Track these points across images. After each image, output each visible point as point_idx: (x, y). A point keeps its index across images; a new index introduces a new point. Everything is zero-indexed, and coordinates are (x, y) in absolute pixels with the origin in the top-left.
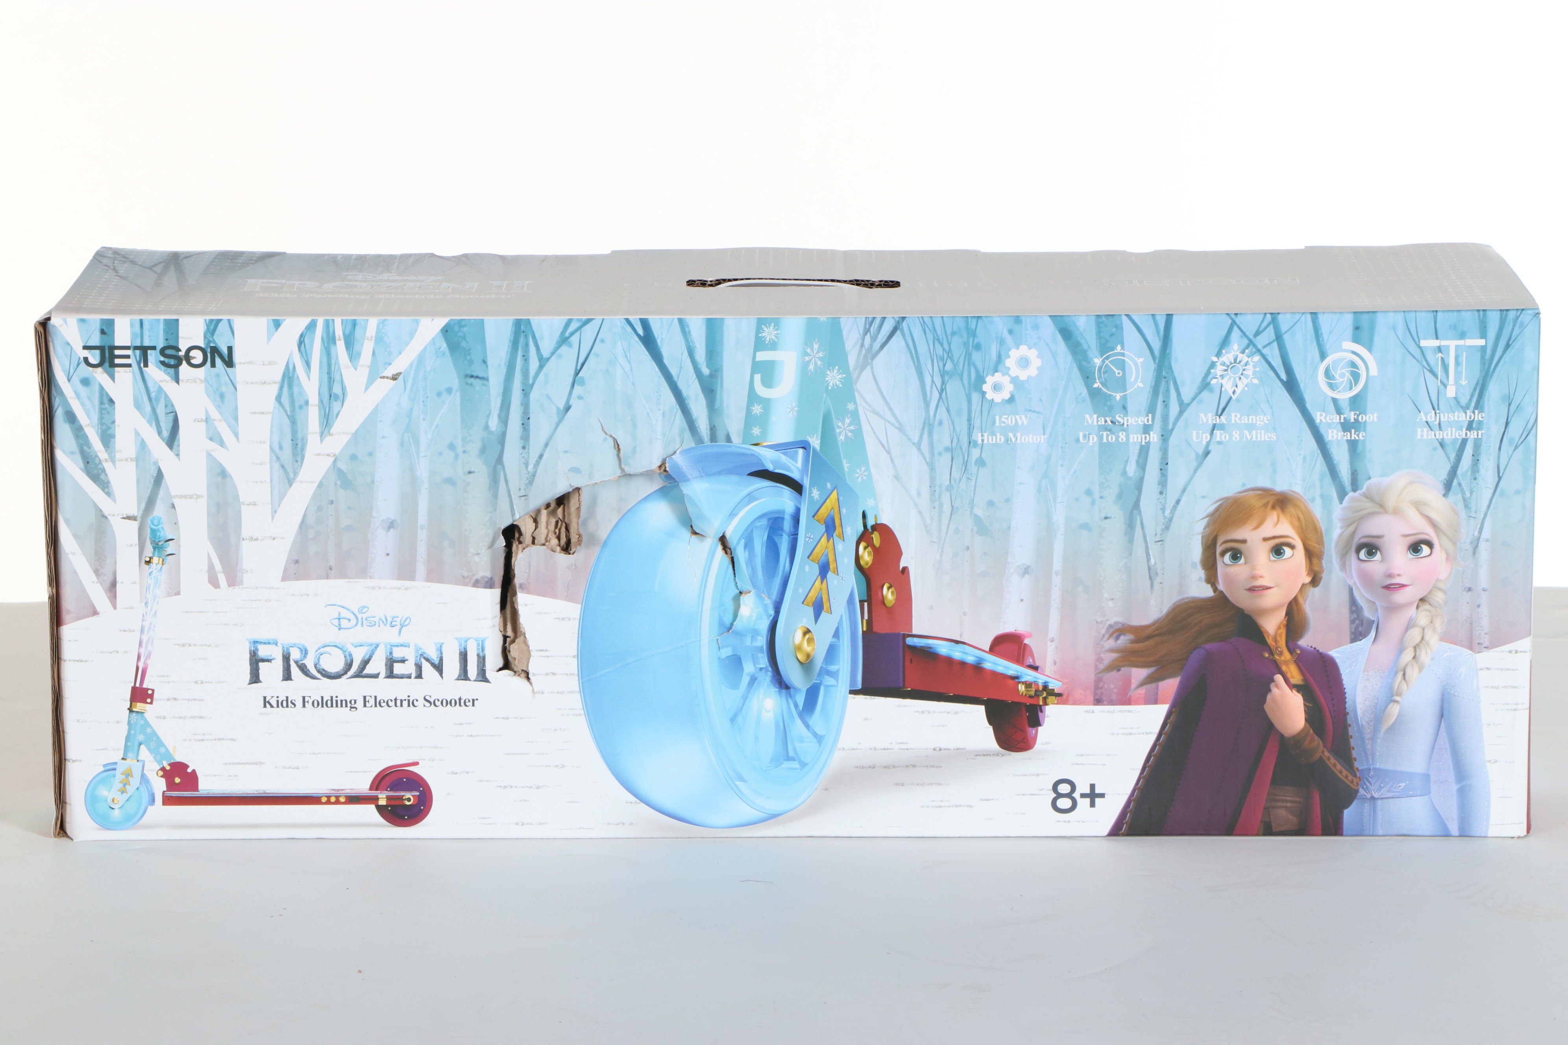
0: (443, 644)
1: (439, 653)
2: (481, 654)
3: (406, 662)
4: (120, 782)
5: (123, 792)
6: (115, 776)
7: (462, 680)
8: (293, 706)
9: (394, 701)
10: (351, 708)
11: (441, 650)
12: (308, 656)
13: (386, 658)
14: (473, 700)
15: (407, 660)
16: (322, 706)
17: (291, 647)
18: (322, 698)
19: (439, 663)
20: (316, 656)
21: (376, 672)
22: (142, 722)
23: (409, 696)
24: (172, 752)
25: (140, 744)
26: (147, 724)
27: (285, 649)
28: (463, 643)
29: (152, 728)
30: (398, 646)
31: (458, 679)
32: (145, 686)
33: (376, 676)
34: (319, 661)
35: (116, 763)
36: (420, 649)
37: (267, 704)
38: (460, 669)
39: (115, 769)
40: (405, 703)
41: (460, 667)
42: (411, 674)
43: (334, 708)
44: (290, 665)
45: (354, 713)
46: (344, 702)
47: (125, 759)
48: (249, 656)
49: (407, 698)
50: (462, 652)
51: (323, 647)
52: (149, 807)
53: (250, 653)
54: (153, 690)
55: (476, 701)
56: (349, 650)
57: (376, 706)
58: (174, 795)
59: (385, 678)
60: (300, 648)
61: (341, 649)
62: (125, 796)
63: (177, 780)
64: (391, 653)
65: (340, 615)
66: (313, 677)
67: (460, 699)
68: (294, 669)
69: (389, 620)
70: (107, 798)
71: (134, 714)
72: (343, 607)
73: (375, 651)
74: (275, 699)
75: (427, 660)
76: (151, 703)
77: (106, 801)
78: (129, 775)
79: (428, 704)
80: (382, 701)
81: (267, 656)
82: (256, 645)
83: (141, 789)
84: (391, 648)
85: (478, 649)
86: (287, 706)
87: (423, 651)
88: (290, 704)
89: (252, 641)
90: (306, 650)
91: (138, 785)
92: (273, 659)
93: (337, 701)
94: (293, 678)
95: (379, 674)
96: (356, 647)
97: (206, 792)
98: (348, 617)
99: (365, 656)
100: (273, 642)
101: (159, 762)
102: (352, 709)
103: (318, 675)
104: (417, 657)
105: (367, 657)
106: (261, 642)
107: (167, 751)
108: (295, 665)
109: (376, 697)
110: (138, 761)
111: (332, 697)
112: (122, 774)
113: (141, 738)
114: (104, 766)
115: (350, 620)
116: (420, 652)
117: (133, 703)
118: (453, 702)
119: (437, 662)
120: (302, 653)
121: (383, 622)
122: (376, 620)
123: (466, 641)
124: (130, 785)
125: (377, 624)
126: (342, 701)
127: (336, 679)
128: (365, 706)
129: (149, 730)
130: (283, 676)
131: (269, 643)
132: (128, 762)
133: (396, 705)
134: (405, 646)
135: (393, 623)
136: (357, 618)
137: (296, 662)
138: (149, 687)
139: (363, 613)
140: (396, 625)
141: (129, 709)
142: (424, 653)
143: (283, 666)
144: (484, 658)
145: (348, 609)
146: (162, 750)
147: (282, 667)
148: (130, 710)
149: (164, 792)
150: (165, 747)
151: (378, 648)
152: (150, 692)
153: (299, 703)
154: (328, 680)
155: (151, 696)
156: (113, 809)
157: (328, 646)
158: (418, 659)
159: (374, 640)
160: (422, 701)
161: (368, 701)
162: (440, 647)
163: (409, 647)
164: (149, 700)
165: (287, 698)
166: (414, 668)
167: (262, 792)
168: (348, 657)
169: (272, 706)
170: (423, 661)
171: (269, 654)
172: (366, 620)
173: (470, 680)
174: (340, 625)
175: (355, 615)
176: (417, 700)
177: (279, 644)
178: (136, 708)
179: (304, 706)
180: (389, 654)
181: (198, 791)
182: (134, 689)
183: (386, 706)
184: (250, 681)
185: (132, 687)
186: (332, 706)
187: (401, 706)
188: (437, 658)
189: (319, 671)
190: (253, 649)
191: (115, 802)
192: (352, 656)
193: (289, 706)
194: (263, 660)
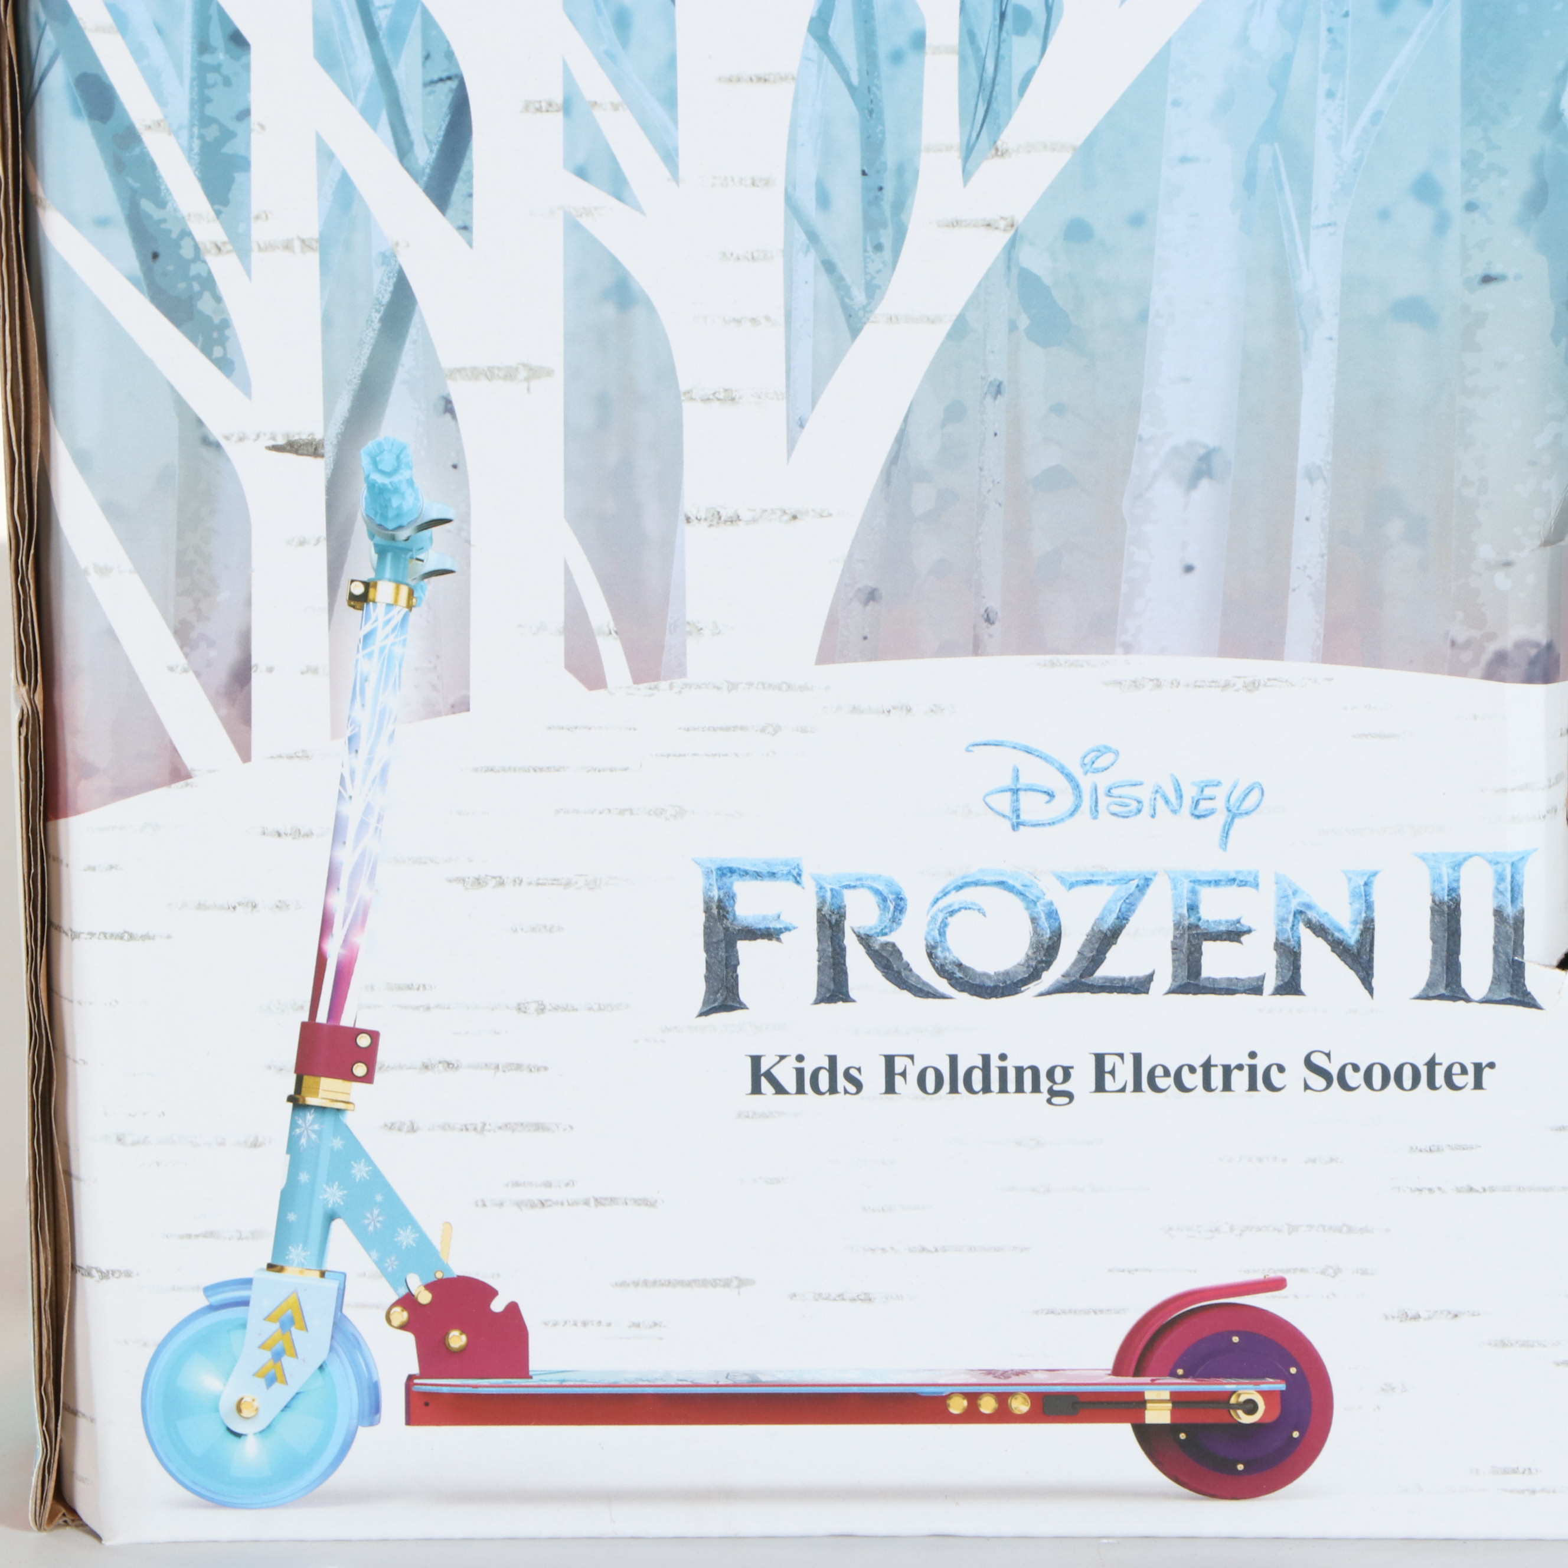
0: (1375, 874)
1: (1360, 905)
2: (1509, 911)
3: (1243, 939)
4: (262, 1346)
5: (271, 1381)
6: (244, 1326)
7: (1441, 997)
8: (852, 1089)
9: (1200, 1071)
10: (1052, 1093)
11: (1367, 894)
12: (907, 919)
13: (1177, 926)
14: (1479, 1068)
15: (1249, 931)
16: (954, 1090)
17: (848, 887)
18: (953, 1060)
19: (1361, 943)
20: (934, 918)
21: (1142, 972)
22: (338, 1143)
23: (1253, 1055)
24: (438, 1247)
25: (331, 1217)
26: (355, 1150)
27: (829, 895)
28: (1445, 871)
29: (370, 1162)
30: (1217, 883)
31: (1424, 996)
32: (346, 1020)
33: (1140, 986)
34: (942, 933)
35: (247, 1282)
36: (1295, 893)
37: (764, 1080)
38: (1433, 962)
39: (245, 1303)
40: (1240, 1079)
41: (1435, 952)
42: (1262, 978)
43: (994, 1097)
44: (843, 949)
45: (1061, 1111)
46: (1028, 1076)
47: (281, 1269)
48: (702, 917)
49: (1247, 1061)
50: (1442, 903)
51: (959, 888)
52: (361, 1429)
53: (707, 910)
54: (374, 1036)
55: (1487, 1073)
56: (1048, 898)
57: (1138, 1088)
58: (445, 1390)
59: (1172, 991)
60: (877, 892)
61: (1020, 894)
62: (281, 1393)
63: (457, 1339)
64: (1193, 908)
65: (1017, 778)
66: (923, 992)
67: (1432, 1064)
68: (857, 961)
69: (1190, 793)
70: (217, 1398)
71: (310, 1116)
72: (1029, 751)
73: (1138, 899)
74: (791, 1063)
75: (1320, 930)
76: (368, 1078)
77: (217, 1410)
78: (292, 1321)
79: (1318, 1082)
80: (1159, 1071)
81: (764, 918)
82: (725, 880)
83: (333, 1369)
84: (1194, 892)
85: (1499, 892)
86: (833, 1089)
87: (1306, 900)
88: (841, 1082)
89: (713, 867)
90: (899, 899)
91: (322, 1355)
92: (787, 929)
93: (1003, 1071)
94: (852, 994)
95: (1150, 978)
96: (1072, 886)
97: (553, 1380)
98: (1048, 785)
99: (1101, 919)
100: (786, 870)
101: (395, 1279)
102: (1055, 1100)
103: (941, 985)
104: (1283, 920)
105: (1110, 920)
106: (746, 873)
107: (423, 1239)
108: (861, 950)
109: (1137, 1058)
110: (323, 1274)
111: (986, 1059)
112: (267, 1318)
113: (332, 1195)
114: (209, 1290)
115: (1051, 795)
116: (1294, 905)
117: (307, 1080)
118: (1407, 1073)
119: (1351, 936)
120: (884, 908)
121: (1167, 802)
122: (1145, 794)
123: (1457, 866)
124: (295, 1355)
125: (1147, 810)
126: (1020, 1071)
127: (1003, 995)
128: (1100, 1087)
129: (360, 1171)
130: (820, 985)
131: (773, 875)
132: (290, 1276)
133: (1207, 1086)
134: (1243, 884)
135: (1204, 806)
136: (1077, 788)
137: (865, 940)
138: (360, 1025)
139: (1097, 771)
140: (1212, 812)
141: (290, 1099)
142: (1309, 906)
143: (820, 951)
144: (1519, 923)
145: (1045, 758)
146: (406, 1237)
147: (815, 956)
148: (297, 1101)
149: (411, 1378)
150: (416, 1228)
151: (1150, 892)
152: (364, 1041)
153: (874, 1077)
154: (976, 999)
155: (369, 1056)
156: (238, 1435)
157: (976, 883)
158: (1288, 926)
159: (1135, 864)
160: (1298, 1071)
161: (1112, 1072)
162: (1366, 884)
163: (1256, 886)
164: (360, 1070)
165: (833, 1060)
166: (1273, 956)
167: (744, 1379)
168: (1044, 922)
169: (780, 1090)
170: (1306, 936)
171: (771, 912)
172: (1109, 793)
173: (1467, 999)
174: (1016, 811)
175: (1069, 777)
176: (1281, 1069)
177: (805, 879)
178: (316, 1094)
179: (890, 1088)
180: (1185, 911)
181: (526, 1375)
182: (309, 1032)
183: (1173, 1088)
184: (705, 1003)
185: (304, 1025)
186: (986, 1089)
187: (1227, 1086)
188: (1355, 923)
189: (941, 971)
190: (715, 894)
191: (245, 1413)
192: (1057, 919)
193: (840, 1088)
194: (752, 934)
